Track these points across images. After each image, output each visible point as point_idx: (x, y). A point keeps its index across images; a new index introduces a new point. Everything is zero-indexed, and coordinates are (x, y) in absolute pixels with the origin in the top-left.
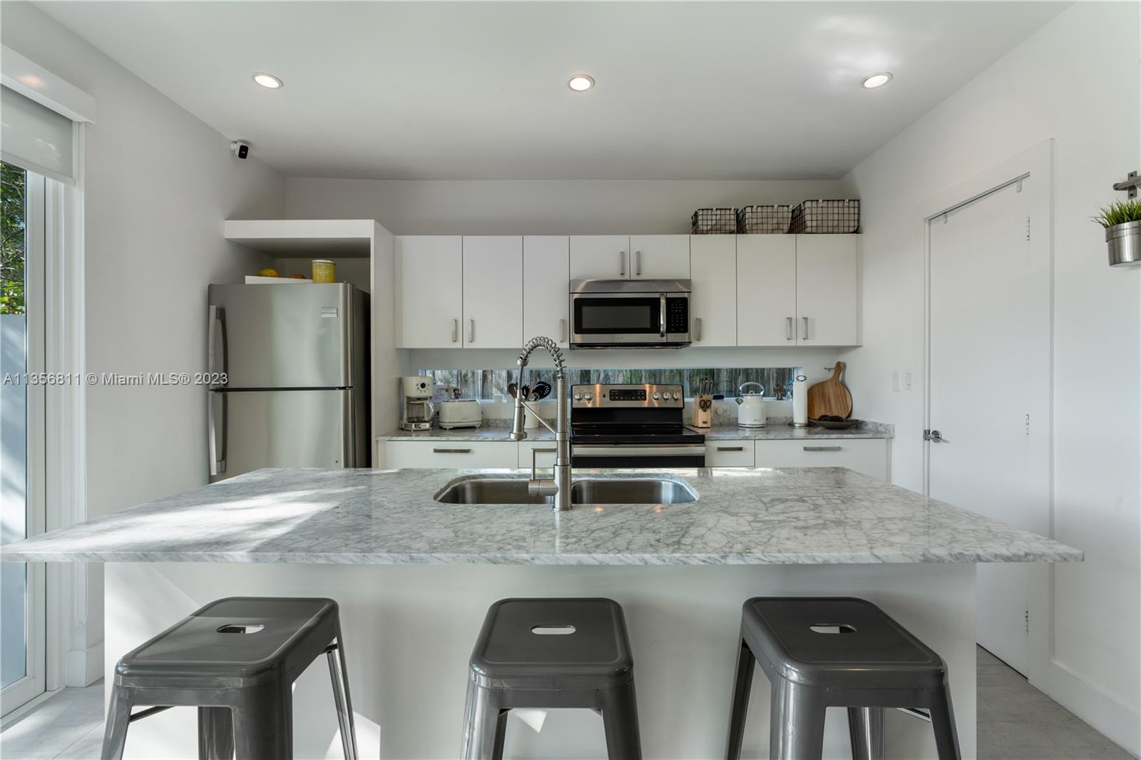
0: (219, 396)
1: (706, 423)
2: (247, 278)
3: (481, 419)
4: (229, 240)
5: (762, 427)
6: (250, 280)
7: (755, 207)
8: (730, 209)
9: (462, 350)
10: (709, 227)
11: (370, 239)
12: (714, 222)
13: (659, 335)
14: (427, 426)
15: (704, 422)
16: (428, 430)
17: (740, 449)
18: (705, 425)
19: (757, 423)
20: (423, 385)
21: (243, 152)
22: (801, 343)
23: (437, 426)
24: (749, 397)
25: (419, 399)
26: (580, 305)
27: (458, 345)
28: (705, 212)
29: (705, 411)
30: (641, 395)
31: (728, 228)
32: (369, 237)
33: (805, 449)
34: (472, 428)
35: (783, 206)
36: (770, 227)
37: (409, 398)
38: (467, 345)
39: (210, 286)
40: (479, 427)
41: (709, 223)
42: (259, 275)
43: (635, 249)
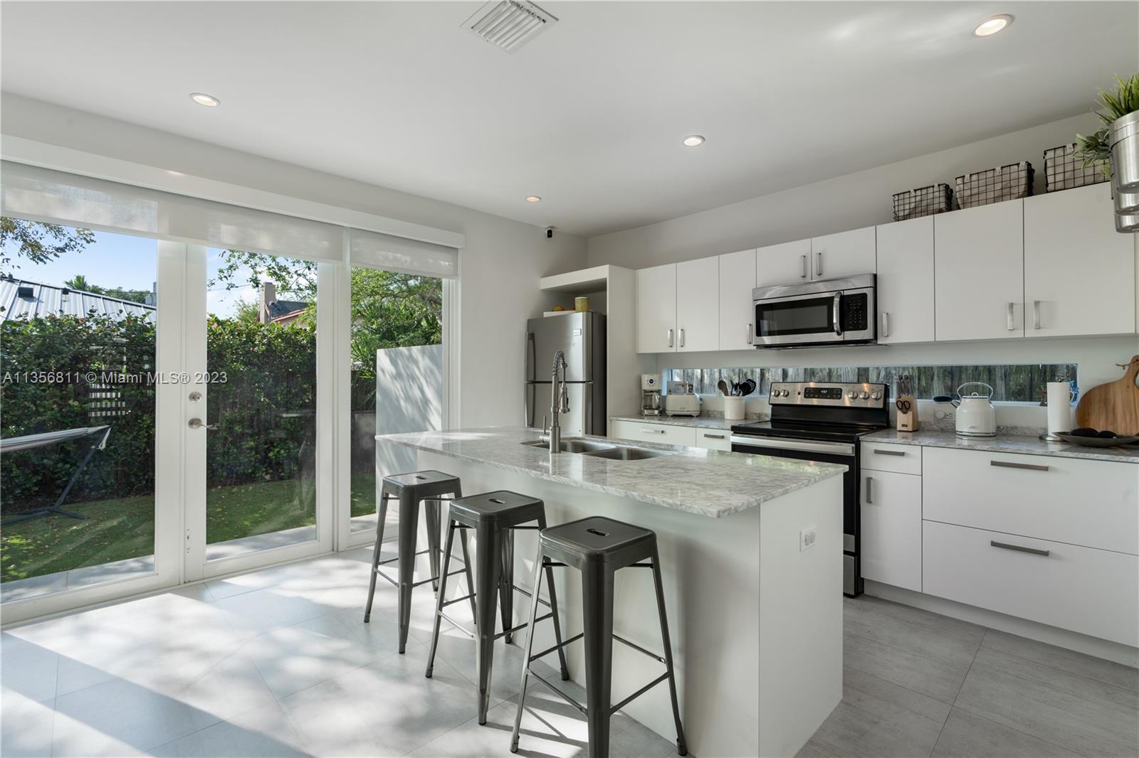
0: (531, 386)
1: (907, 426)
2: (545, 313)
3: (698, 410)
4: (543, 290)
5: (986, 437)
6: (546, 314)
7: (967, 176)
8: (933, 186)
9: (677, 353)
10: (907, 212)
11: (606, 279)
12: (913, 205)
13: (835, 334)
14: (656, 412)
15: (903, 425)
16: (656, 416)
17: (902, 454)
18: (905, 429)
19: (974, 431)
20: (651, 382)
21: (550, 234)
22: (1031, 333)
23: (663, 414)
24: (968, 400)
25: (652, 392)
26: (761, 310)
27: (673, 350)
28: (902, 196)
29: (905, 413)
30: (837, 394)
31: (936, 207)
32: (604, 277)
33: (993, 463)
34: (691, 416)
35: (1010, 166)
36: (991, 195)
37: (645, 391)
38: (680, 350)
39: (528, 320)
40: (697, 416)
41: (907, 207)
42: (552, 311)
43: (816, 250)
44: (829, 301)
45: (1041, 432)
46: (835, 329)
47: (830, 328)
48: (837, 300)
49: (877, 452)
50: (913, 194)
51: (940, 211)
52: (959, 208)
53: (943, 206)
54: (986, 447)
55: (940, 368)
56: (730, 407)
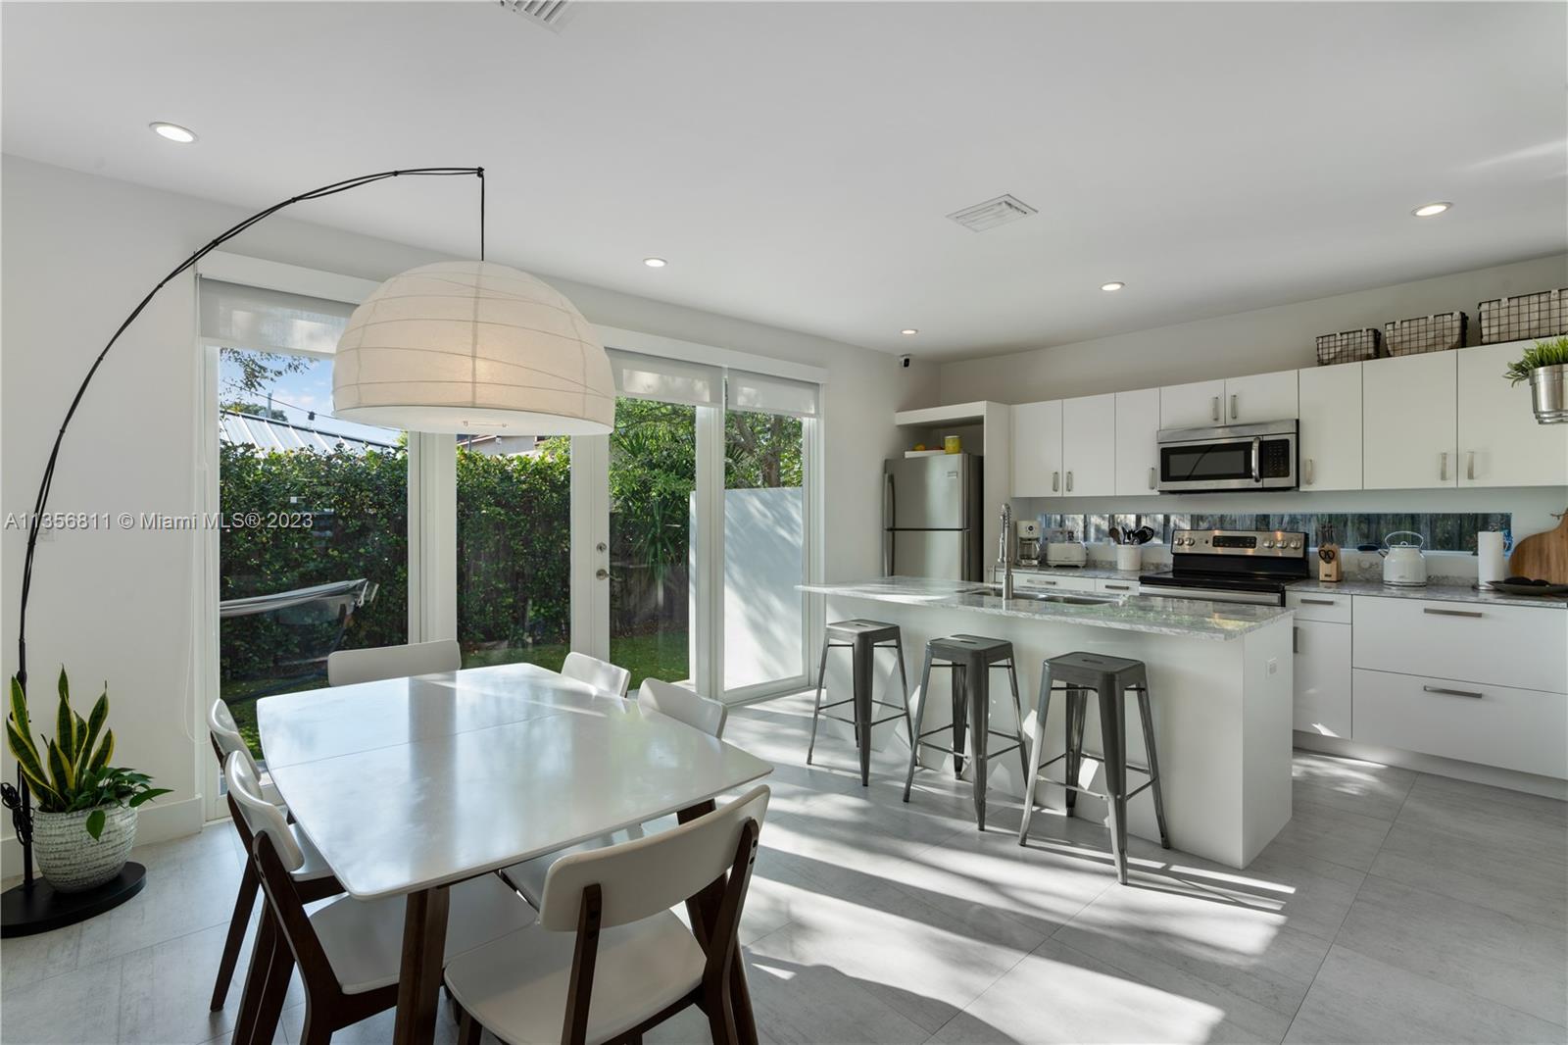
0: (890, 533)
1: (1330, 576)
2: (906, 453)
3: (1085, 559)
4: (899, 426)
6: (909, 454)
7: (1398, 323)
8: (1361, 331)
9: (1062, 498)
10: (1332, 356)
11: (982, 416)
12: (1338, 349)
13: (1253, 480)
14: (1035, 562)
15: (1326, 575)
16: (1036, 565)
17: (1330, 603)
18: (1328, 579)
19: (1401, 580)
20: (1031, 528)
21: (907, 363)
22: (1464, 483)
23: (1044, 563)
24: (1397, 550)
25: (1030, 540)
26: (1167, 454)
27: (1058, 494)
28: (1326, 339)
29: (1328, 562)
30: (1250, 543)
31: (1364, 352)
32: (981, 413)
33: (1426, 611)
34: (1076, 567)
35: (1443, 315)
36: (1423, 343)
37: (1022, 539)
38: (1067, 494)
39: (886, 461)
40: (1084, 567)
41: (1332, 350)
42: (914, 450)
43: (1231, 392)
44: (1246, 448)
45: (1473, 582)
46: (1254, 474)
47: (1247, 474)
48: (1256, 446)
49: (1304, 601)
50: (1339, 337)
51: (1368, 357)
52: (1389, 356)
53: (1371, 351)
54: (1418, 596)
55: (1354, 515)
56: (1125, 555)
